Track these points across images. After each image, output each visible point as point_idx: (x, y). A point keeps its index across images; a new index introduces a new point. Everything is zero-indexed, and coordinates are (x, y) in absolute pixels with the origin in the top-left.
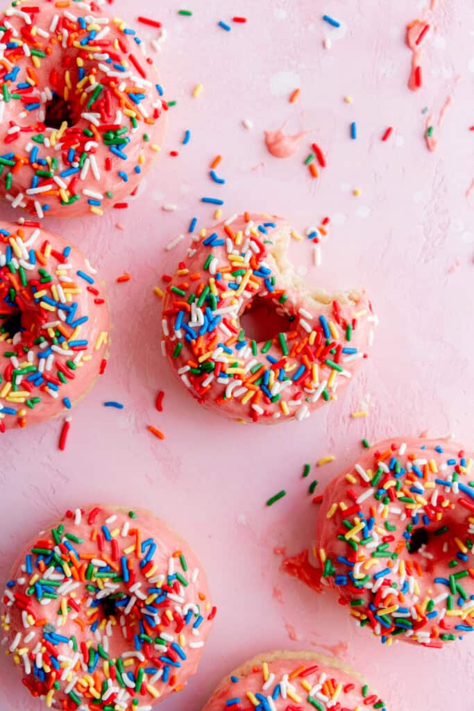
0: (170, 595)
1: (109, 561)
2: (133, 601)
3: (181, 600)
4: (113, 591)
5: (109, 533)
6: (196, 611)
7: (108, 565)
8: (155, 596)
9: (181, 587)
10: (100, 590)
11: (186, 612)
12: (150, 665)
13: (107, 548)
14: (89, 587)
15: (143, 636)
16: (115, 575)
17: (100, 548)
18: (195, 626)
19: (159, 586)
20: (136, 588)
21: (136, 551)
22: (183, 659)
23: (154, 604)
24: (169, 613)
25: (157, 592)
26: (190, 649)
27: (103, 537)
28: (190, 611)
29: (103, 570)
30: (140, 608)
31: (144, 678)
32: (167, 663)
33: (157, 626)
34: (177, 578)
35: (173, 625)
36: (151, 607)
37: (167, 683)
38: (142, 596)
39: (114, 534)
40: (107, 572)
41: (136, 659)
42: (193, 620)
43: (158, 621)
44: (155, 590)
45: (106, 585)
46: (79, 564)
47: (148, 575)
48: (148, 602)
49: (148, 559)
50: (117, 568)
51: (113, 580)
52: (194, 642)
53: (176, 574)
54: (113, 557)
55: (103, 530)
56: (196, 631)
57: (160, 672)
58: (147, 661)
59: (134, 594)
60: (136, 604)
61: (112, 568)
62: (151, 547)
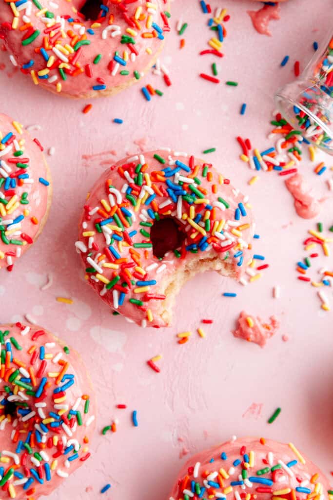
0: (64, 425)
1: (33, 376)
2: (33, 414)
3: (70, 434)
4: (22, 400)
5: (44, 354)
6: (77, 448)
7: (31, 378)
8: (52, 420)
9: (76, 424)
10: (13, 394)
11: (69, 445)
12: (20, 471)
13: (37, 364)
14: (7, 388)
15: (27, 445)
16: (31, 388)
17: (31, 363)
18: (69, 459)
19: (60, 414)
20: (41, 406)
21: (57, 378)
22: (47, 479)
23: (49, 426)
24: (56, 439)
25: (55, 418)
26: (56, 474)
27: (37, 355)
28: (73, 446)
29: (24, 380)
30: (35, 423)
31: (12, 477)
32: (34, 476)
33: (41, 443)
34: (77, 416)
35: (54, 450)
36: (44, 427)
37: (26, 491)
38: (42, 415)
39: (48, 356)
40: (27, 383)
41: (12, 459)
42: (70, 454)
43: (44, 440)
44: (55, 415)
45: (20, 393)
46: (10, 365)
47: (56, 401)
48: (45, 422)
49: (63, 389)
50: (35, 384)
51: (27, 392)
52: (62, 470)
53: (77, 412)
54: (38, 374)
55: (41, 349)
56: (68, 463)
57: (25, 480)
58: (19, 466)
59: (36, 409)
60: (34, 417)
61: (32, 381)
62: (70, 381)
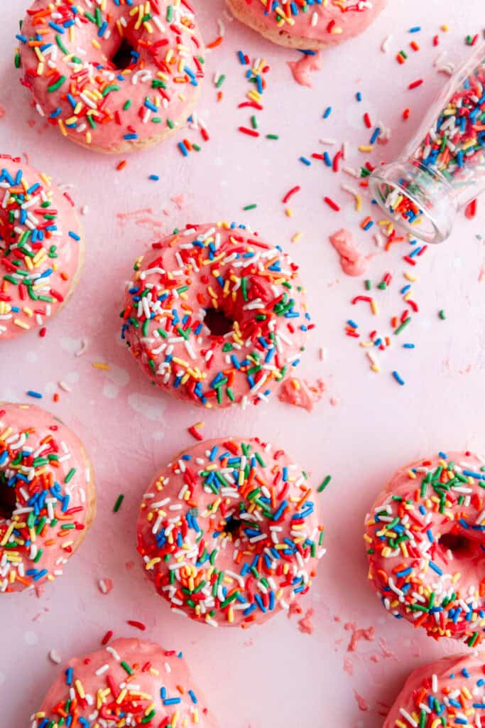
0: (298, 554)
1: (274, 497)
2: (264, 536)
3: (302, 565)
4: (255, 520)
5: (288, 476)
6: (306, 581)
7: (271, 498)
8: (286, 547)
9: (309, 555)
10: (247, 512)
11: (298, 576)
12: (244, 595)
13: (280, 485)
14: (242, 505)
15: (254, 568)
16: (269, 509)
17: (275, 483)
18: (295, 591)
19: (296, 541)
20: (276, 530)
21: (299, 503)
22: (270, 609)
23: (282, 552)
24: (287, 567)
25: (290, 546)
26: (279, 604)
27: (280, 475)
28: (302, 577)
29: (264, 499)
30: (265, 546)
31: (233, 601)
32: (258, 603)
33: (270, 569)
34: (312, 547)
35: (282, 579)
36: (276, 553)
37: (245, 617)
38: (275, 539)
39: (290, 479)
40: (265, 502)
41: (236, 581)
42: (297, 586)
43: (274, 566)
44: (289, 542)
45: (256, 513)
46: (253, 482)
47: (295, 527)
48: (278, 547)
49: (303, 515)
50: (275, 505)
51: (263, 512)
52: (285, 600)
53: (312, 542)
54: (280, 496)
55: (284, 470)
56: (293, 595)
57: (247, 605)
58: (244, 589)
59: (269, 533)
60: (264, 540)
61: (271, 505)
62: (309, 510)
